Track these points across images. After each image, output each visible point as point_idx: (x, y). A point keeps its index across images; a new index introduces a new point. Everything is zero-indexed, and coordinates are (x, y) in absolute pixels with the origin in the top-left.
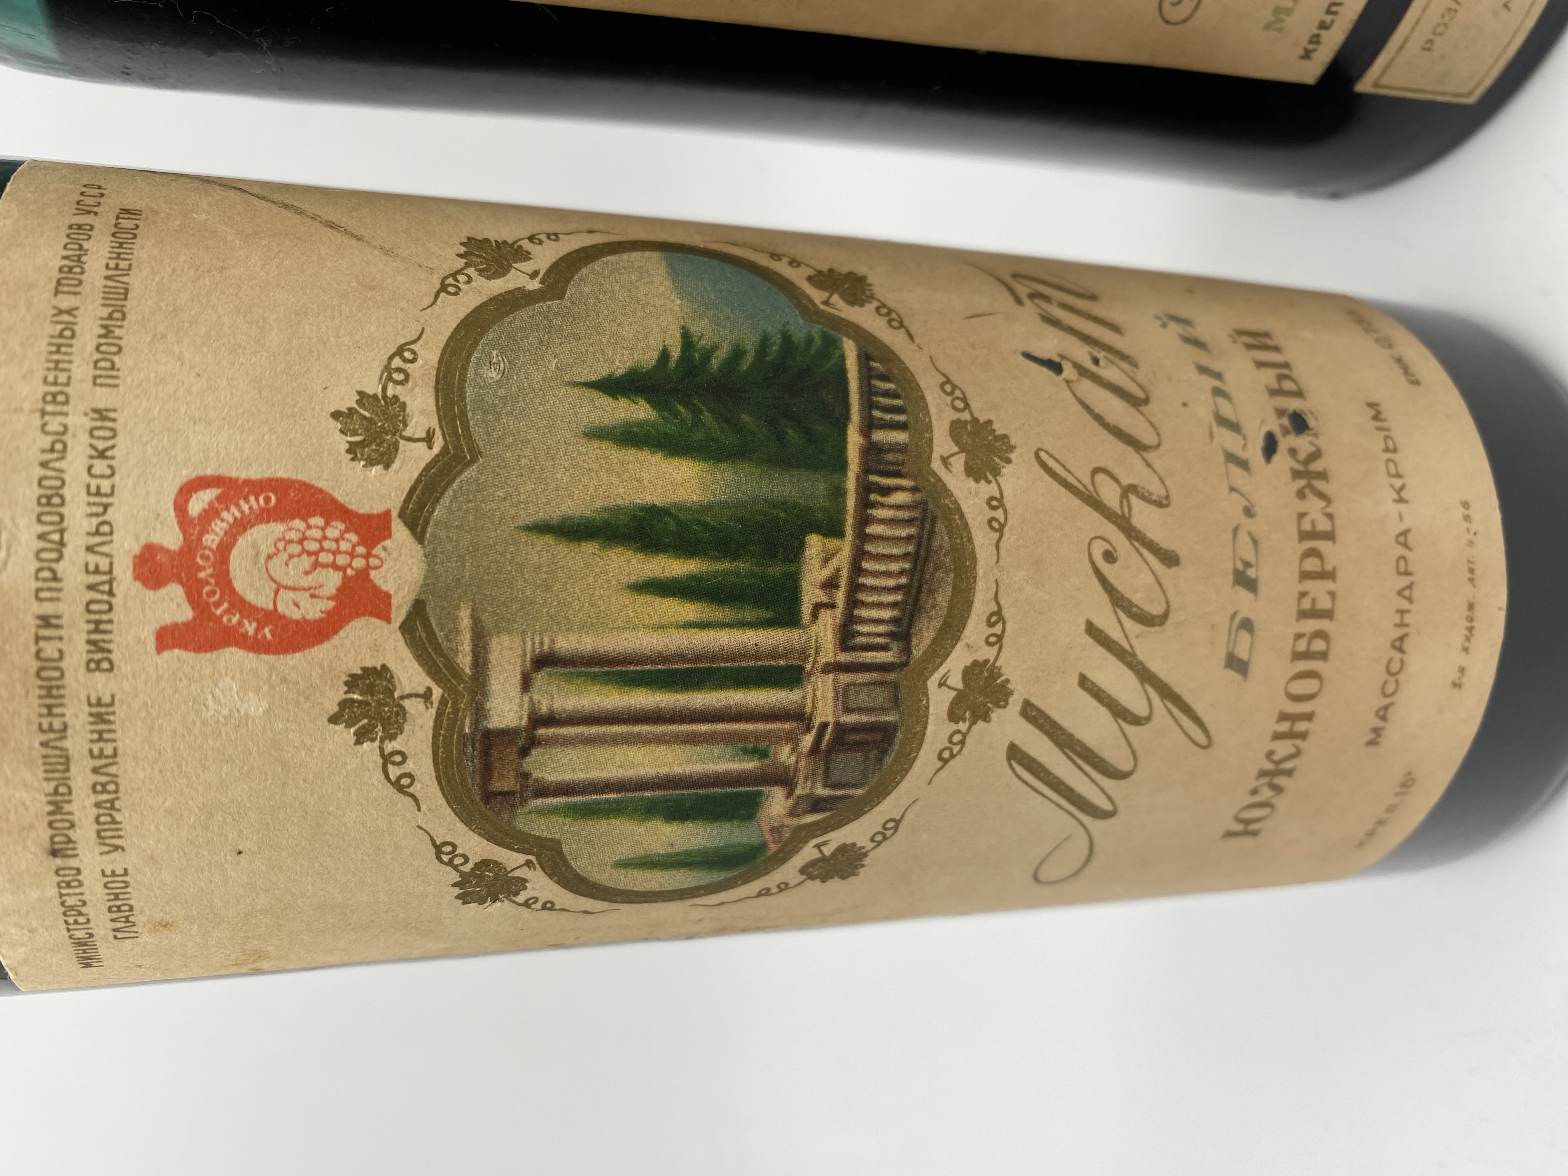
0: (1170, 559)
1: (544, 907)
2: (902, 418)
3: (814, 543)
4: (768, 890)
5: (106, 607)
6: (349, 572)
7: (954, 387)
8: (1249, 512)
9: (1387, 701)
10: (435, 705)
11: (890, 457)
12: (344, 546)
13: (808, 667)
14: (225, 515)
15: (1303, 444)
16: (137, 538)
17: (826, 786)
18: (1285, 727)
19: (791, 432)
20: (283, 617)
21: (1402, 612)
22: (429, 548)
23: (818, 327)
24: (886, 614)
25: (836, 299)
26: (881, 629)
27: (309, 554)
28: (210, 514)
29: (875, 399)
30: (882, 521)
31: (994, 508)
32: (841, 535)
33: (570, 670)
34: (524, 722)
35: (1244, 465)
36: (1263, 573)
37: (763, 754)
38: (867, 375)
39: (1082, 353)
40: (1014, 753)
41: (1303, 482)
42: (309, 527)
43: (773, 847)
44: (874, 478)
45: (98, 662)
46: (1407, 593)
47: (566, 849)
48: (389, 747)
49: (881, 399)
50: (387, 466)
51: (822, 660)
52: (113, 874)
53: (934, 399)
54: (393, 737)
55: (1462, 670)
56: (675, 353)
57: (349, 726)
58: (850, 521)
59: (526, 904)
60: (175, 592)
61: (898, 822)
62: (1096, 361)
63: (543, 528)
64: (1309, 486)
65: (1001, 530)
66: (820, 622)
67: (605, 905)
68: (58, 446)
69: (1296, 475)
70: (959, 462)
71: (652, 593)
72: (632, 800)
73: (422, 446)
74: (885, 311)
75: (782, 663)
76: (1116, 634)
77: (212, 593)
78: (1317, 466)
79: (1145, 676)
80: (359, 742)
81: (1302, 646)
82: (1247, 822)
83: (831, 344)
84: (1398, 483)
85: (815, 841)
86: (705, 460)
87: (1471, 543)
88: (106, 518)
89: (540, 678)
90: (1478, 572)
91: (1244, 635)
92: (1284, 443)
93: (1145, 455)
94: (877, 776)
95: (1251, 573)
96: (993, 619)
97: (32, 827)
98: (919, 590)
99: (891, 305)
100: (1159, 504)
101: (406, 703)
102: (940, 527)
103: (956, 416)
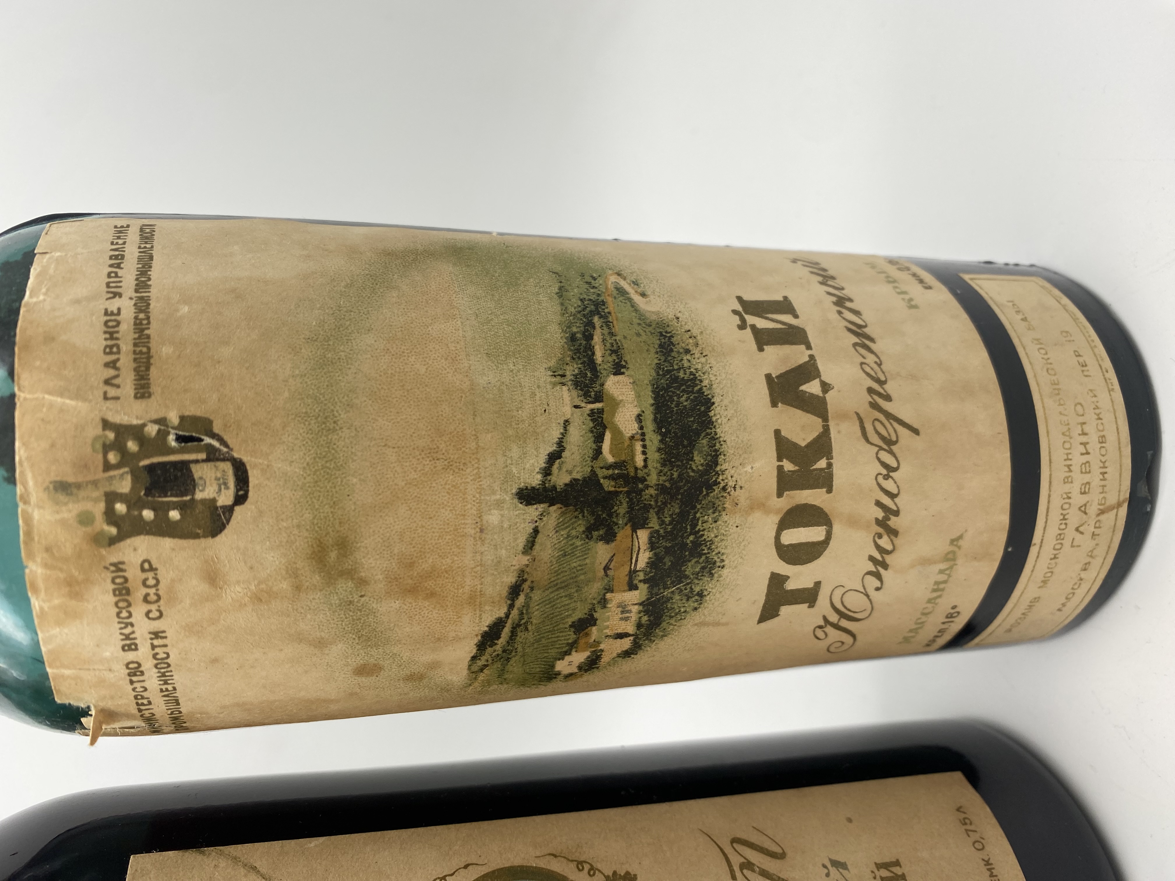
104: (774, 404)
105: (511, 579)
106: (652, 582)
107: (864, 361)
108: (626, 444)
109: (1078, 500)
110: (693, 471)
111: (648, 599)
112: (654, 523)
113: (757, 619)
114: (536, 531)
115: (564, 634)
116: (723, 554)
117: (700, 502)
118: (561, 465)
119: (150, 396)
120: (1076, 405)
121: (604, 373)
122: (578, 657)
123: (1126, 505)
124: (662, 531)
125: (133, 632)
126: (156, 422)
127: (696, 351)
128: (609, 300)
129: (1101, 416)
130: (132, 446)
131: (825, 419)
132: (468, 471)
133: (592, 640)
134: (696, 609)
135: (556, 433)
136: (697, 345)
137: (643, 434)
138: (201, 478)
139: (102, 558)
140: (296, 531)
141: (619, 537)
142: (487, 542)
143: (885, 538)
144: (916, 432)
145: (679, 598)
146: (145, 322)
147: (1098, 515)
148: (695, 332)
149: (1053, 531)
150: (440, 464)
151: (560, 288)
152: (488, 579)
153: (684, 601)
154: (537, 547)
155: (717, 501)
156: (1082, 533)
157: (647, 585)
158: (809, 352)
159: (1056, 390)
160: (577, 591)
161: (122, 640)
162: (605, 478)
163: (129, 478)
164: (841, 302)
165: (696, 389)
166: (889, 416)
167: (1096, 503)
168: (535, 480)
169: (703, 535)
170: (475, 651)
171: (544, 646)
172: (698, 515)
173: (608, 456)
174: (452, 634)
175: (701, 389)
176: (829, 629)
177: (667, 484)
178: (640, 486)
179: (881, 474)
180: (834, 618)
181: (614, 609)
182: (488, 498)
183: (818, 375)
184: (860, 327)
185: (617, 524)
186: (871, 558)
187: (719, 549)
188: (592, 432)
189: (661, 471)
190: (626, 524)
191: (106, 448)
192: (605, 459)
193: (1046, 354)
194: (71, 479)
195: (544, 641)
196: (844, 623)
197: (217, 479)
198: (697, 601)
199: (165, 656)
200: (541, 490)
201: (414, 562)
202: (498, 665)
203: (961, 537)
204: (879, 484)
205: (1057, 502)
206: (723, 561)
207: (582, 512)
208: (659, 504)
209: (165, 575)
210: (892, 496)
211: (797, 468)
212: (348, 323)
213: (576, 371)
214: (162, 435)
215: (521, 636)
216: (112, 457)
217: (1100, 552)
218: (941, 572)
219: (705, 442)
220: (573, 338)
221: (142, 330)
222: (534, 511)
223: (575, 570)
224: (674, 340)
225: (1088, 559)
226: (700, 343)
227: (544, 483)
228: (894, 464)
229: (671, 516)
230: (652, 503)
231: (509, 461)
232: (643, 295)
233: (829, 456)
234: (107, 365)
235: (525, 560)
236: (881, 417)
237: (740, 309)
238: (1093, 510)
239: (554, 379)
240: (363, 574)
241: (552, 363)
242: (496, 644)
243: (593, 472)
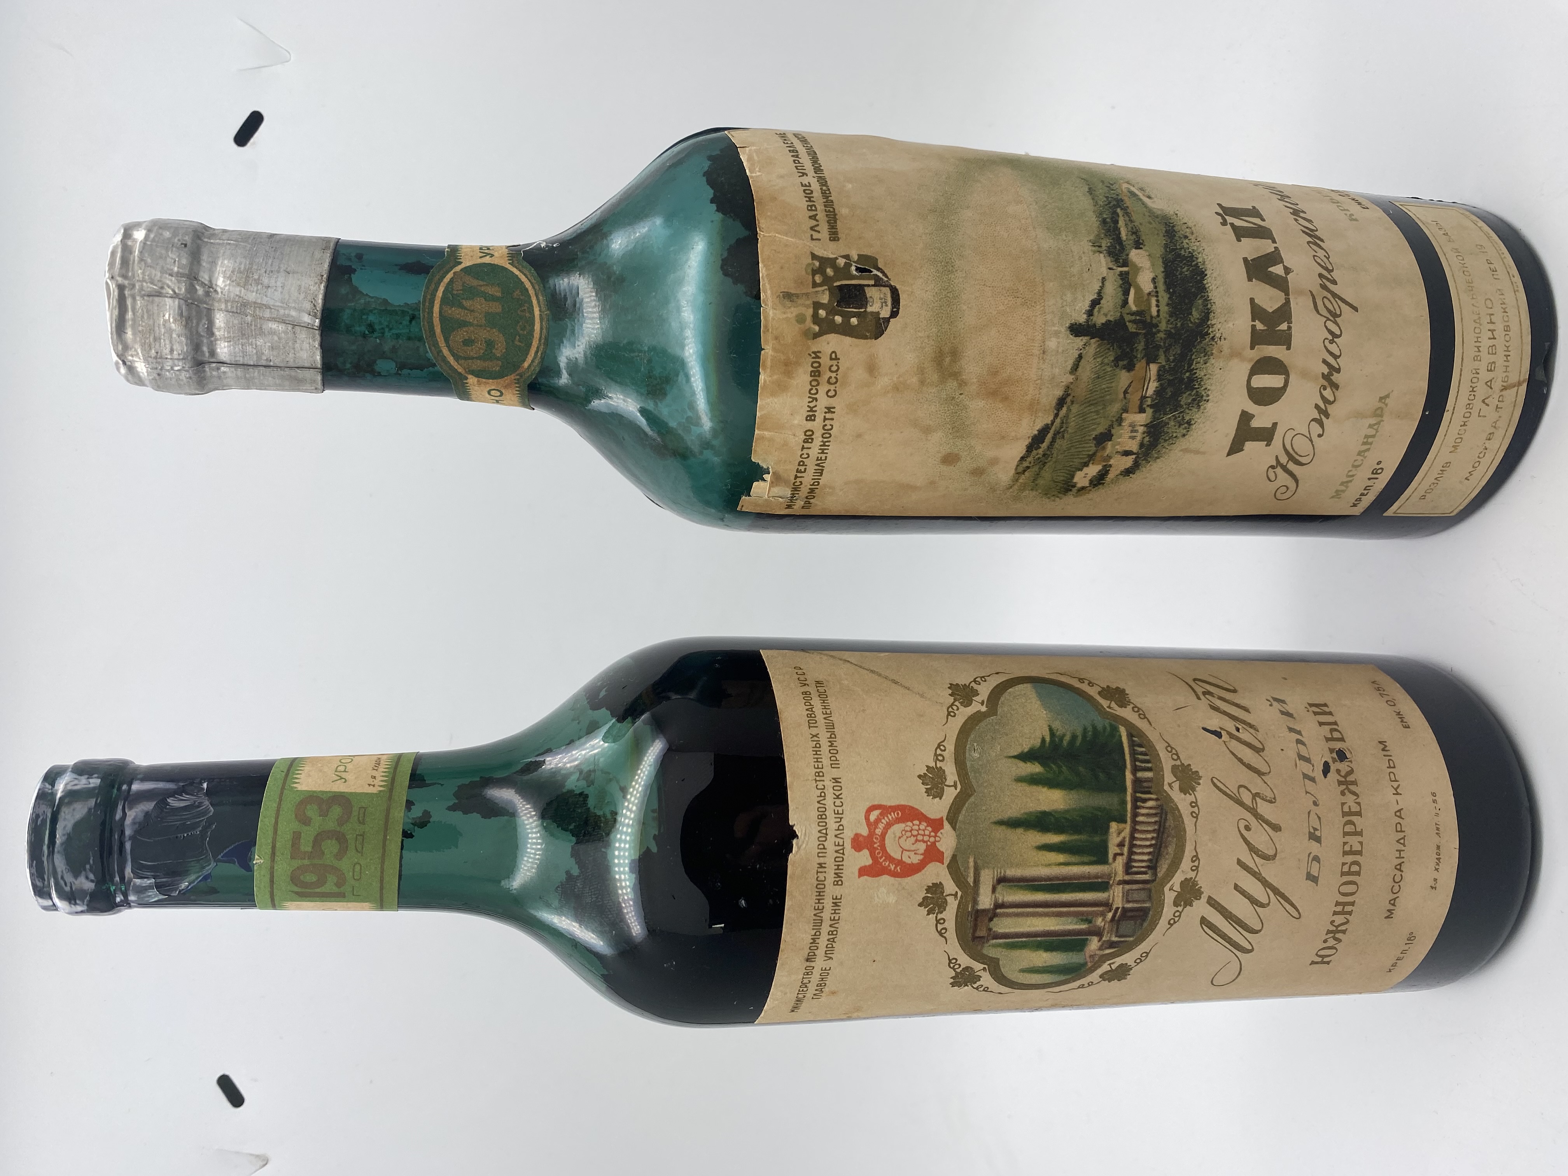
0: (1276, 828)
1: (984, 990)
2: (1149, 765)
3: (1114, 826)
4: (1083, 985)
5: (841, 859)
6: (929, 843)
7: (1172, 748)
8: (1315, 804)
9: (1396, 896)
10: (959, 898)
11: (1145, 784)
12: (927, 833)
13: (1111, 882)
14: (883, 821)
15: (1344, 767)
16: (852, 831)
17: (1116, 936)
18: (1339, 909)
19: (1101, 774)
20: (905, 862)
21: (1400, 851)
22: (958, 832)
23: (1108, 721)
24: (1146, 858)
25: (1113, 705)
26: (1144, 864)
27: (914, 836)
28: (878, 820)
29: (1137, 756)
30: (1143, 815)
31: (1193, 807)
32: (1126, 822)
33: (1012, 884)
34: (992, 907)
35: (1313, 780)
36: (1324, 833)
37: (1090, 922)
38: (1132, 744)
39: (1230, 725)
40: (1204, 921)
41: (1344, 787)
42: (914, 825)
43: (1089, 965)
44: (1138, 795)
45: (837, 882)
46: (1402, 841)
47: (1001, 963)
48: (940, 916)
49: (1139, 756)
50: (941, 799)
51: (1118, 879)
52: (825, 970)
53: (1163, 755)
54: (941, 913)
55: (1435, 880)
56: (1048, 739)
57: (925, 908)
58: (1129, 815)
59: (977, 988)
60: (866, 852)
61: (1148, 954)
62: (1238, 730)
63: (1001, 823)
64: (1347, 788)
65: (1197, 817)
66: (1117, 861)
67: (1010, 990)
68: (823, 794)
69: (1340, 783)
70: (1176, 785)
71: (1046, 850)
72: (1032, 941)
73: (953, 788)
74: (1137, 709)
75: (1100, 880)
76: (1251, 865)
77: (879, 853)
78: (1351, 778)
79: (1266, 884)
80: (928, 914)
81: (1346, 869)
82: (1323, 957)
83: (1115, 729)
84: (1395, 784)
85: (1109, 962)
86: (1065, 790)
87: (1437, 815)
88: (841, 823)
89: (999, 888)
90: (1441, 829)
91: (1315, 865)
92: (1333, 767)
93: (1263, 777)
94: (1140, 932)
95: (1318, 833)
96: (1194, 859)
97: (803, 949)
98: (1161, 847)
99: (1139, 706)
100: (1271, 802)
101: (948, 898)
102: (1169, 817)
103: (1174, 763)
104: (1250, 280)
105: (1059, 393)
106: (1158, 407)
107: (1316, 254)
108: (1145, 299)
109: (1485, 376)
110: (1191, 322)
111: (1151, 422)
112: (1162, 360)
113: (1227, 451)
114: (1080, 357)
115: (1089, 445)
116: (1209, 390)
117: (1195, 347)
118: (1100, 308)
119: (838, 240)
120: (1486, 300)
121: (1128, 247)
122: (1093, 470)
123: (1525, 385)
124: (1167, 367)
125: (816, 406)
126: (843, 257)
127: (1192, 237)
128: (1126, 199)
129: (1507, 310)
130: (830, 272)
131: (1287, 294)
132: (1038, 307)
133: (1106, 454)
134: (1184, 435)
135: (1097, 286)
136: (1192, 233)
137: (1157, 292)
138: (871, 297)
139: (809, 348)
140: (926, 341)
141: (1137, 366)
142: (1047, 361)
143: (1329, 389)
144: (1356, 309)
145: (1173, 424)
146: (828, 192)
147: (1502, 390)
148: (1190, 224)
149: (1463, 400)
150: (1019, 301)
151: (1090, 189)
152: (1044, 391)
153: (1177, 427)
154: (1080, 369)
155: (1207, 348)
156: (1488, 405)
157: (1152, 410)
158: (1275, 245)
159: (1470, 287)
160: (1103, 408)
161: (808, 411)
162: (1130, 321)
163: (827, 292)
164: (1296, 213)
165: (1193, 263)
166: (1335, 295)
167: (1500, 380)
168: (1082, 318)
169: (1196, 373)
170: (1024, 452)
171: (1072, 455)
172: (1193, 357)
173: (1132, 306)
174: (1013, 434)
175: (1197, 264)
176: (1279, 470)
177: (1173, 331)
178: (1154, 330)
179: (1327, 339)
180: (1284, 459)
181: (1126, 427)
182: (1050, 329)
183: (1282, 262)
184: (1312, 230)
185: (1136, 357)
186: (1317, 407)
187: (1206, 386)
188: (1121, 287)
189: (1169, 320)
190: (1143, 358)
191: (814, 272)
192: (1130, 308)
193: (1463, 260)
194: (793, 291)
195: (1073, 450)
196: (1291, 466)
197: (881, 299)
198: (1185, 428)
199: (830, 427)
200: (1085, 326)
201: (998, 372)
202: (1036, 468)
203: (1387, 396)
204: (1325, 346)
205: (1467, 376)
206: (1208, 396)
207: (1113, 345)
208: (1167, 345)
209: (844, 364)
210: (1336, 357)
211: (1266, 328)
212: (953, 202)
213: (1109, 244)
214: (848, 266)
215: (1059, 441)
216: (818, 279)
217: (1502, 424)
218: (1370, 426)
219: (1200, 302)
220: (1104, 222)
221: (828, 197)
222: (1080, 341)
223: (1103, 391)
224: (1175, 228)
225: (1493, 430)
226: (1194, 232)
227: (1087, 321)
228: (1338, 333)
229: (1174, 355)
230: (1162, 344)
231: (1065, 303)
232: (1149, 197)
233: (1290, 322)
234: (810, 217)
235: (1071, 378)
236: (1329, 296)
237: (1222, 212)
238: (1497, 385)
239: (1094, 248)
240: (964, 377)
241: (1092, 237)
242: (1040, 448)
243: (1121, 316)
